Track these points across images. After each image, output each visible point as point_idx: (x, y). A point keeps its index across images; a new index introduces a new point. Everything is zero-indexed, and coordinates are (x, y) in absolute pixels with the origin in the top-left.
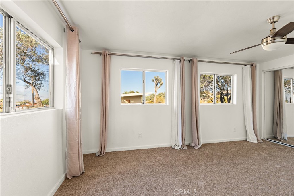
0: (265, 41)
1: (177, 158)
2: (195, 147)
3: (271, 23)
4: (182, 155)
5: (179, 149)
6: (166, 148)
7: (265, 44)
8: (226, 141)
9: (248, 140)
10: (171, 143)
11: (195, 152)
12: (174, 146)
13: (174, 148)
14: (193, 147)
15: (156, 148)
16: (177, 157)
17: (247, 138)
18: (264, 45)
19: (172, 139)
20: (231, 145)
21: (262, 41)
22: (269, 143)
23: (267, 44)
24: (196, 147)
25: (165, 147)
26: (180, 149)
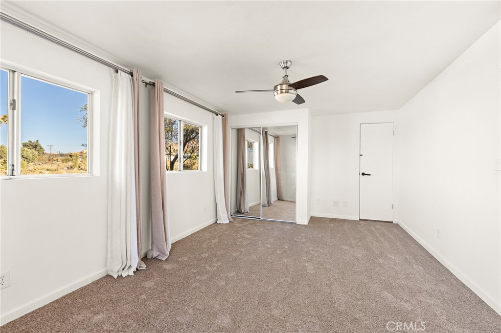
0: (279, 87)
1: (143, 297)
2: (160, 258)
3: (283, 68)
4: (148, 284)
5: (133, 274)
6: (96, 283)
7: (279, 92)
8: (196, 231)
9: (218, 222)
10: (106, 266)
11: (167, 267)
12: (118, 271)
13: (120, 277)
14: (155, 258)
15: (64, 297)
16: (142, 294)
17: (217, 220)
18: (278, 94)
19: (109, 256)
20: (207, 235)
21: (276, 87)
22: (238, 220)
23: (282, 93)
24: (163, 257)
25: (93, 283)
26: (134, 272)
